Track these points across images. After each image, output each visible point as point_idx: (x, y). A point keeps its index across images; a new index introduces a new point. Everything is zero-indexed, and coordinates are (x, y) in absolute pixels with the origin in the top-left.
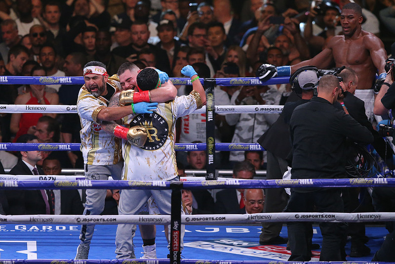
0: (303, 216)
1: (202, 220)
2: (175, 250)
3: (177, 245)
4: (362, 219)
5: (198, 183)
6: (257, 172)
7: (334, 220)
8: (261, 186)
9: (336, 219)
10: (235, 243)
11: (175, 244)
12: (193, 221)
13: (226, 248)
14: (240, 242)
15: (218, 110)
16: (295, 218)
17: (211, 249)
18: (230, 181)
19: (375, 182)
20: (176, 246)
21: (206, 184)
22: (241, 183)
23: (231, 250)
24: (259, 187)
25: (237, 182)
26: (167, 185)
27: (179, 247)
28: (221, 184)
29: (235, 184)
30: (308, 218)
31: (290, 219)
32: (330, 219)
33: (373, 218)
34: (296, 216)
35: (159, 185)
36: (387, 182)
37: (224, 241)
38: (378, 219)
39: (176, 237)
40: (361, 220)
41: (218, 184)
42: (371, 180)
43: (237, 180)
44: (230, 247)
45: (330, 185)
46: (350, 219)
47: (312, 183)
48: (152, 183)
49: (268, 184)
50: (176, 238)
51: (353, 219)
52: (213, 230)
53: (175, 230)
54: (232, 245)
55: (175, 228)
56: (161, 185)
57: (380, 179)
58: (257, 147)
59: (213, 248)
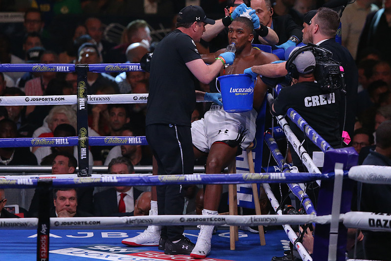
0: (189, 220)
1: (73, 225)
2: (43, 258)
3: (45, 252)
4: (256, 222)
5: (69, 180)
6: (135, 168)
7: (224, 224)
8: (142, 183)
9: (226, 223)
10: (112, 249)
11: (43, 250)
12: (63, 226)
13: (101, 255)
14: (117, 248)
15: (91, 99)
16: (180, 222)
17: (84, 256)
18: (106, 177)
19: (271, 178)
20: (43, 253)
21: (79, 182)
22: (120, 180)
23: (107, 257)
24: (140, 184)
25: (115, 178)
26: (34, 183)
27: (48, 254)
28: (96, 181)
29: (112, 181)
30: (195, 222)
31: (174, 223)
32: (219, 222)
33: (269, 222)
34: (181, 219)
35: (24, 183)
36: (284, 178)
37: (99, 247)
38: (274, 222)
39: (44, 242)
40: (255, 224)
41: (93, 181)
42: (266, 175)
43: (115, 176)
44: (106, 254)
45: (220, 181)
46: (242, 222)
47: (200, 179)
48: (17, 180)
49: (149, 180)
50: (44, 244)
51: (246, 223)
52: (86, 235)
53: (43, 235)
54: (108, 251)
55: (43, 232)
56: (27, 183)
57: (277, 173)
58: (137, 141)
59: (87, 255)
